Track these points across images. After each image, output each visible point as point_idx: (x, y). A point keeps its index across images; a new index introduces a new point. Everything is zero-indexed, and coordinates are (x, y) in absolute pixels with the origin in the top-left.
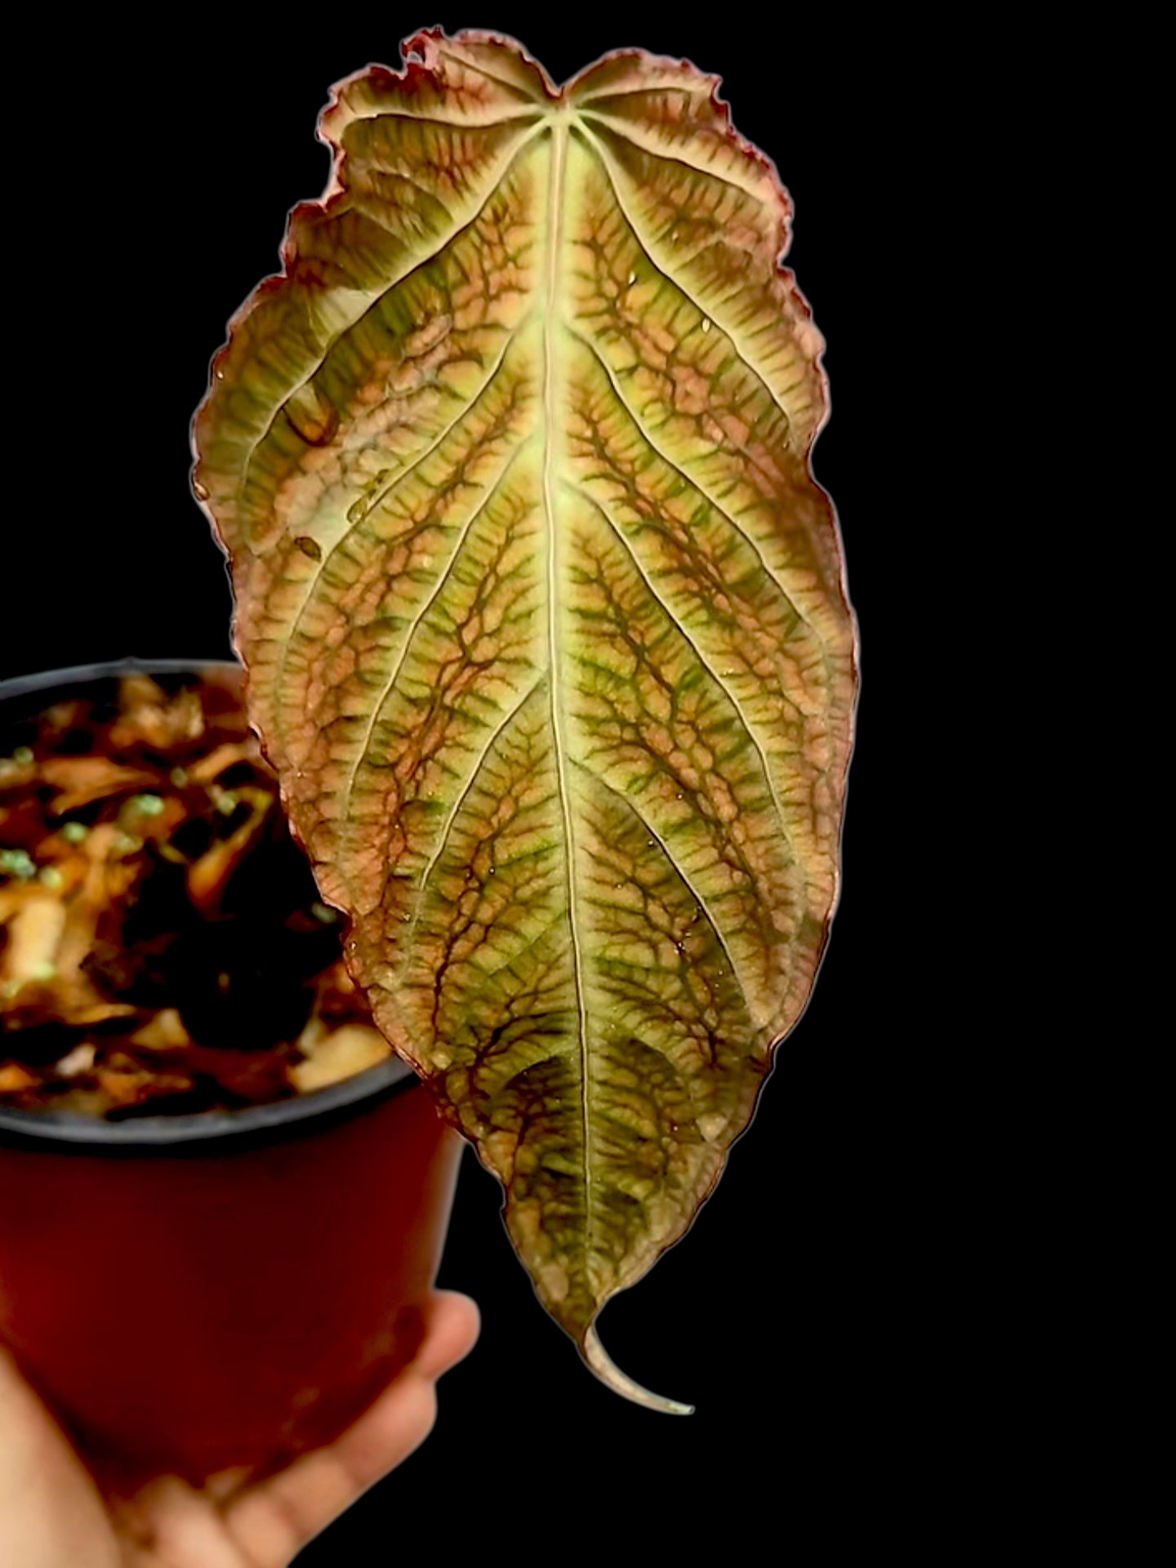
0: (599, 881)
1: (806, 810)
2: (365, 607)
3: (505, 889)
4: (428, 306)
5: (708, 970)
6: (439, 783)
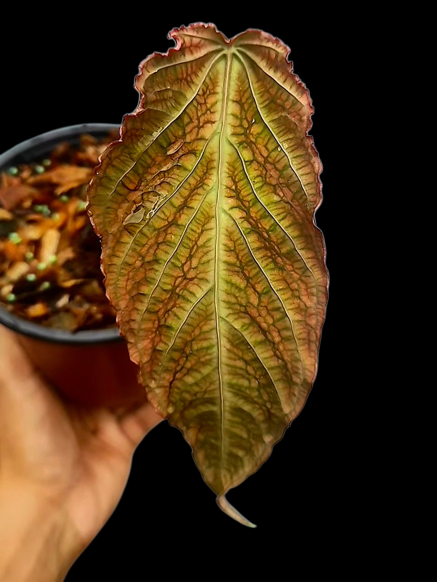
0: (230, 358)
1: (306, 341)
2: (148, 254)
3: (195, 358)
4: (177, 135)
5: (269, 390)
6: (173, 320)
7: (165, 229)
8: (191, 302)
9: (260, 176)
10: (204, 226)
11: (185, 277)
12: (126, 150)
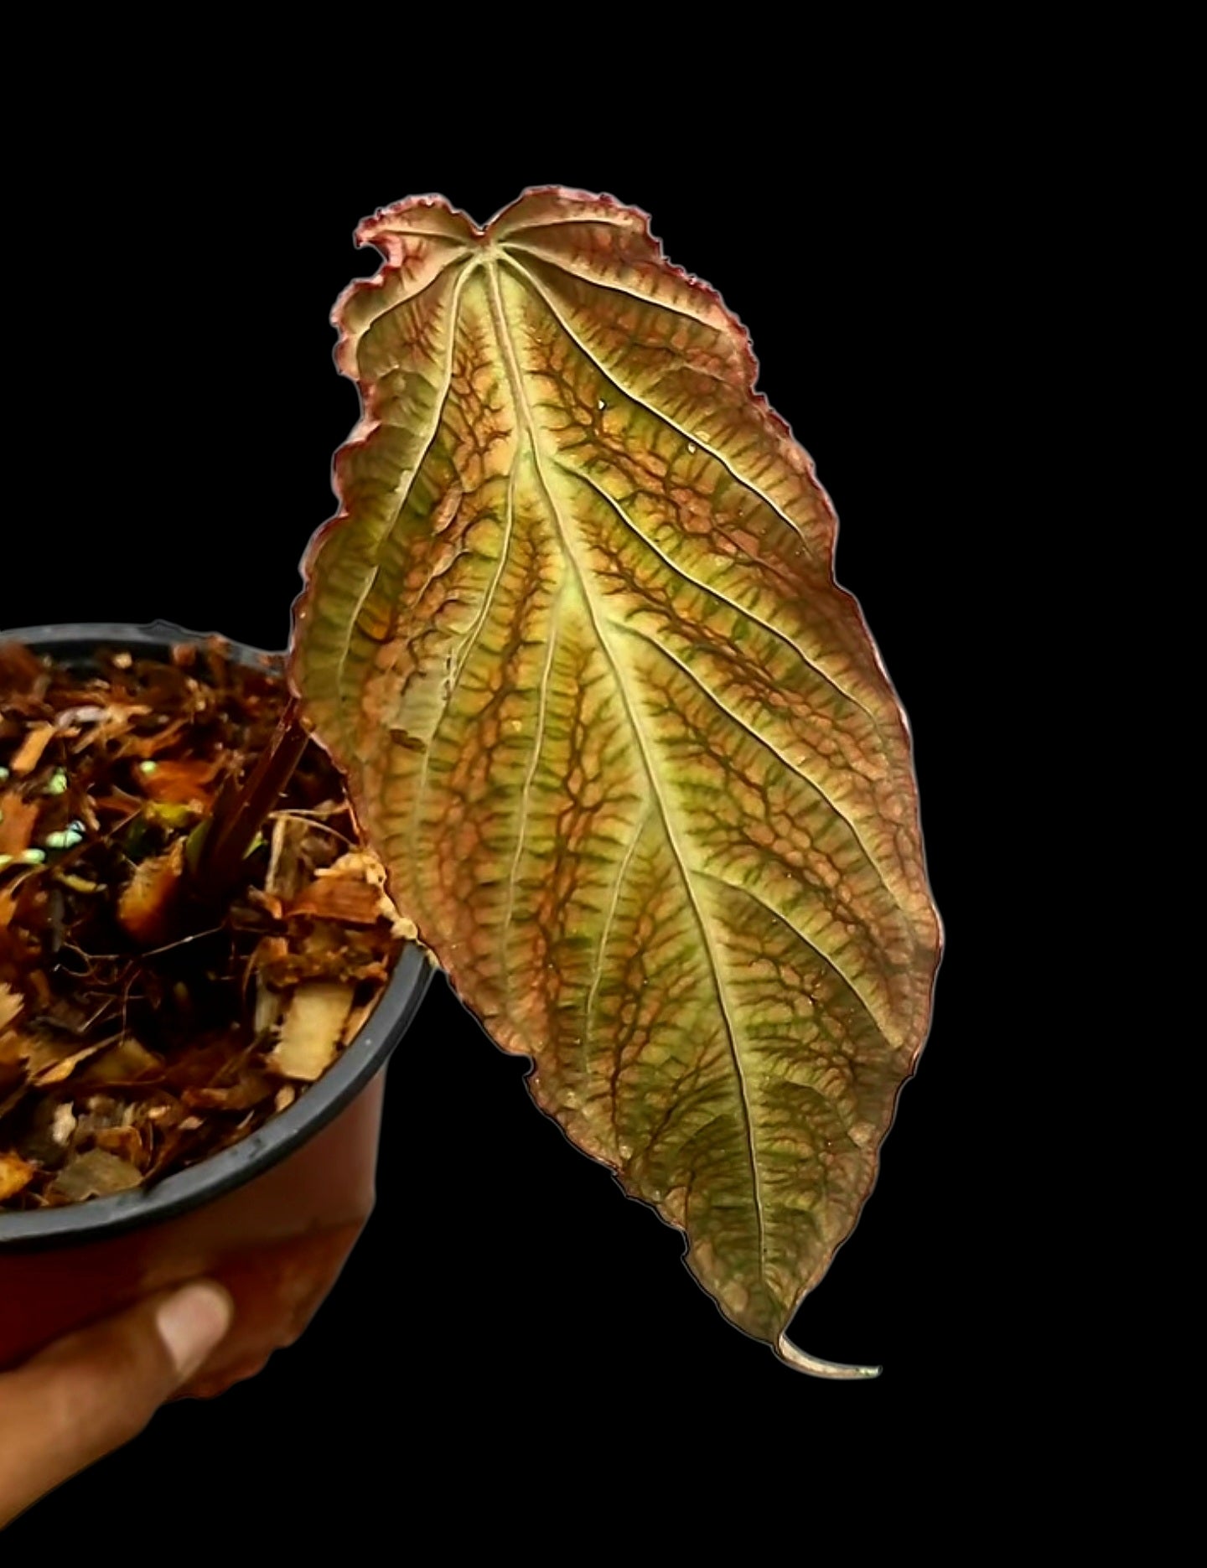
0: (736, 965)
1: (894, 860)
2: (475, 782)
3: (656, 993)
4: (440, 480)
5: (839, 1011)
6: (580, 921)
7: (493, 712)
8: (611, 862)
9: (665, 523)
10: (578, 677)
12: (350, 541)
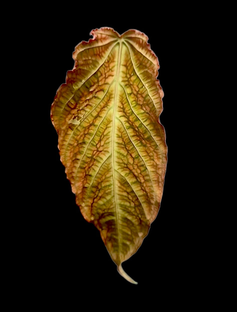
1: (157, 182)
2: (81, 139)
3: (103, 191)
4: (94, 81)
5: (139, 208)
6: (92, 172)
7: (88, 127)
8: (100, 162)
9: (134, 101)
10: (107, 125)
11: (98, 151)
12: (69, 89)
